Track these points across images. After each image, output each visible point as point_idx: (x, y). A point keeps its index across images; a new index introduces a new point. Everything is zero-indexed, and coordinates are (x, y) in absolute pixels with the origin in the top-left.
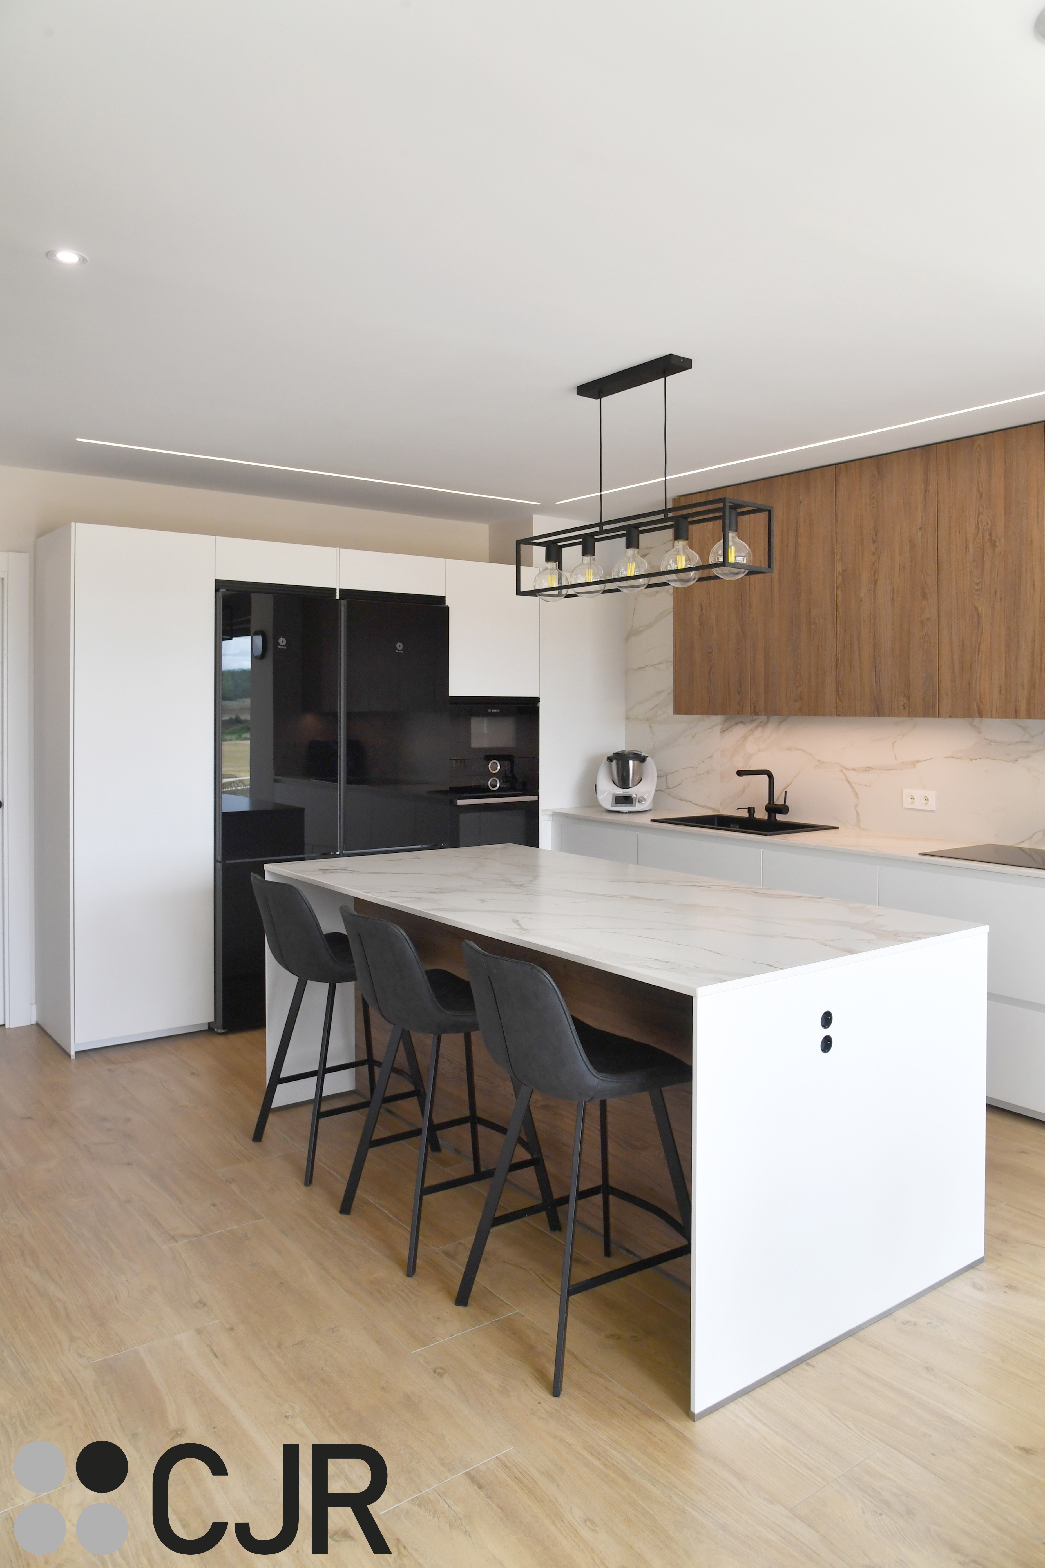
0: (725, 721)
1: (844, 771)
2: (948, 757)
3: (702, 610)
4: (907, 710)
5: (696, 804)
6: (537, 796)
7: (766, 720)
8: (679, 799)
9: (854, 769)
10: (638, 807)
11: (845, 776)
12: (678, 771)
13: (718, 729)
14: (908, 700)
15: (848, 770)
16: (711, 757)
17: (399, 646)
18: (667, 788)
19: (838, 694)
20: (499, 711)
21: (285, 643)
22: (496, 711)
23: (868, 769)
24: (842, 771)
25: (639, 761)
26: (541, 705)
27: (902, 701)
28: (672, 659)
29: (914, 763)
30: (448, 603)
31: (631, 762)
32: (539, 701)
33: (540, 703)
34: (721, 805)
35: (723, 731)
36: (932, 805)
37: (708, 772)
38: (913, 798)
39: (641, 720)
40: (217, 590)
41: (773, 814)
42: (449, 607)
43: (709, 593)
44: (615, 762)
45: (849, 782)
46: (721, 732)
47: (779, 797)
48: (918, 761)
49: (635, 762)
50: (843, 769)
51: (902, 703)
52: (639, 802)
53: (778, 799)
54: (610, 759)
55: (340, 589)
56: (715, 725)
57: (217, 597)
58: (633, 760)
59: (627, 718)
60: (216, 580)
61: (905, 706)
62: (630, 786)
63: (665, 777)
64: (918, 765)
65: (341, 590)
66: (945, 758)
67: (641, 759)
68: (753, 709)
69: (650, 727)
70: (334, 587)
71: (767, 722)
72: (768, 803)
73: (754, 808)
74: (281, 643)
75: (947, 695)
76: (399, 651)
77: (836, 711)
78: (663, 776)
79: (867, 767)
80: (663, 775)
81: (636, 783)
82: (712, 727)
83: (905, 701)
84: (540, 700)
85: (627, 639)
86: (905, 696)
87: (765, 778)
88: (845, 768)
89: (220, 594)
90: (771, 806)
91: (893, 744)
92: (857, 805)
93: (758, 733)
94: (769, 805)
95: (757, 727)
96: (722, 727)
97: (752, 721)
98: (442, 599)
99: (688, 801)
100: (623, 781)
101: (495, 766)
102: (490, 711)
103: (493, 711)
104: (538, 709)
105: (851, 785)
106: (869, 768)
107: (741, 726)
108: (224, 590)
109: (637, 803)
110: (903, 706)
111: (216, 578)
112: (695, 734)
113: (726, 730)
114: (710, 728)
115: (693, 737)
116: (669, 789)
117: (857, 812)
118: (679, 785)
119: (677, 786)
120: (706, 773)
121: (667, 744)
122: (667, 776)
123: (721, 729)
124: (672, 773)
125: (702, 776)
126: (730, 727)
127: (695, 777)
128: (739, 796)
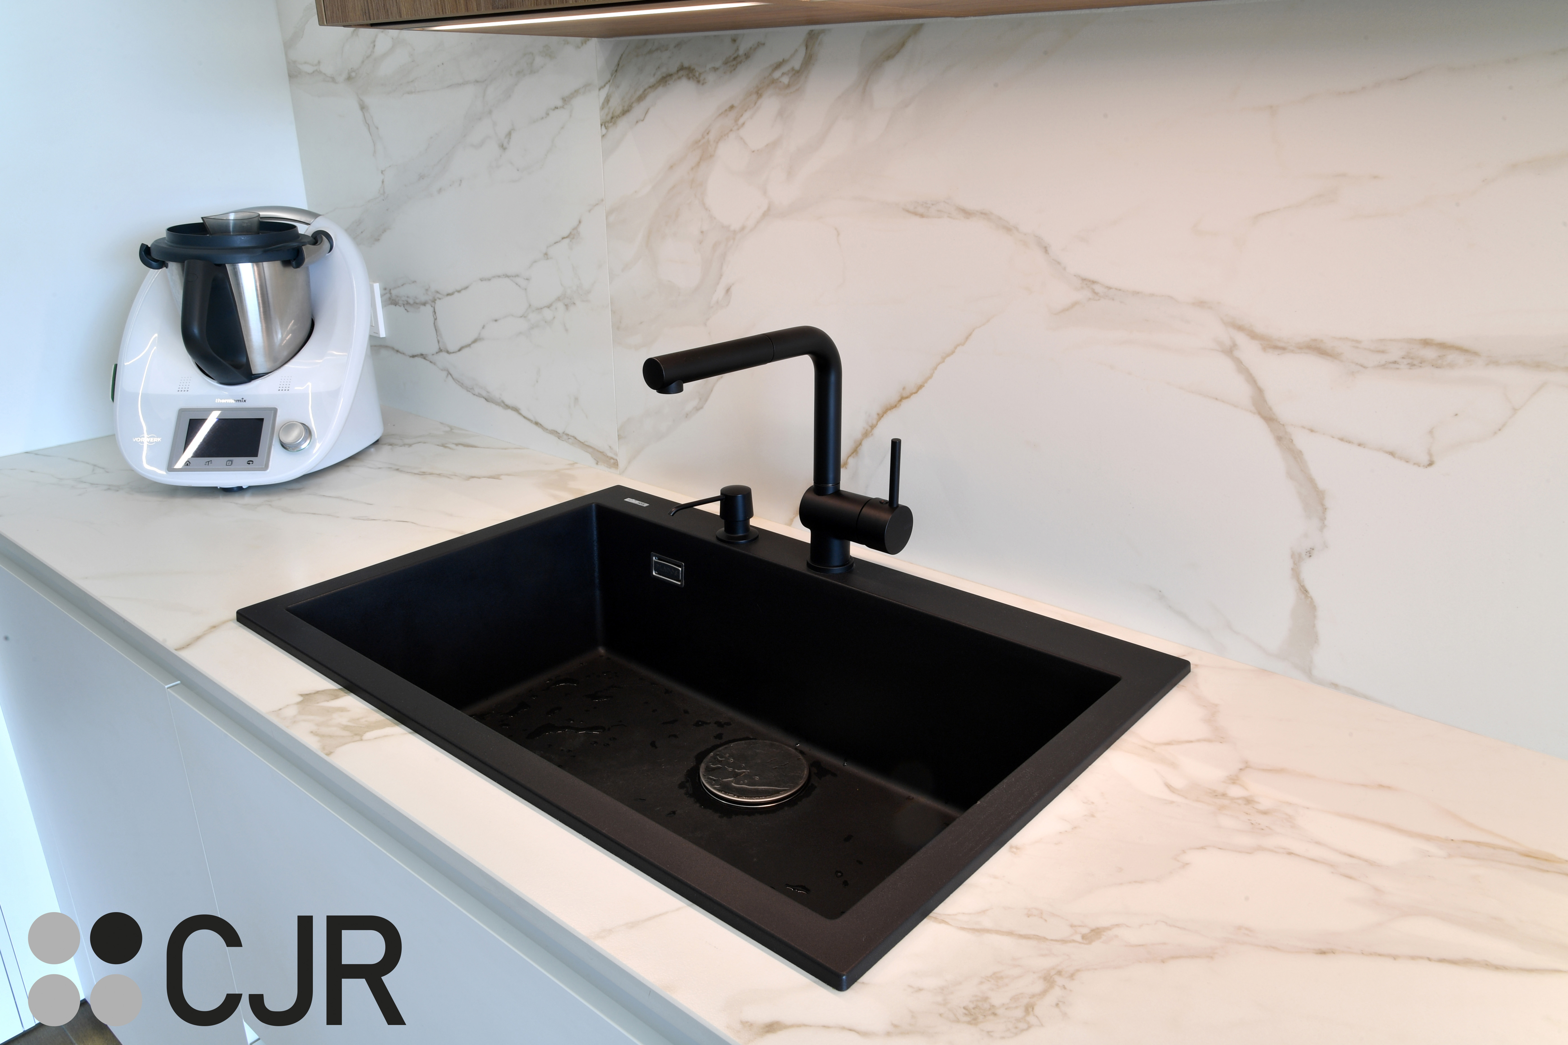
0: (617, 70)
5: (537, 423)
7: (803, 52)
12: (466, 288)
13: (590, 110)
16: (572, 236)
18: (440, 350)
34: (620, 437)
35: (610, 121)
37: (567, 301)
41: (836, 544)
46: (604, 124)
56: (576, 93)
59: (294, 75)
62: (252, 372)
63: (428, 309)
69: (362, 106)
71: (810, 58)
72: (810, 482)
78: (424, 304)
80: (423, 298)
81: (275, 361)
82: (566, 100)
87: (799, 365)
92: (1310, 553)
94: (818, 494)
96: (607, 100)
99: (507, 407)
100: (219, 349)
107: (686, 88)
109: (281, 446)
112: (509, 135)
113: (625, 112)
114: (559, 103)
115: (503, 147)
116: (444, 354)
117: (1304, 590)
118: (475, 341)
119: (469, 346)
120: (560, 306)
121: (422, 177)
122: (434, 301)
123: (602, 108)
124: (448, 295)
125: (548, 314)
126: (641, 99)
127: (523, 316)
128: (687, 416)
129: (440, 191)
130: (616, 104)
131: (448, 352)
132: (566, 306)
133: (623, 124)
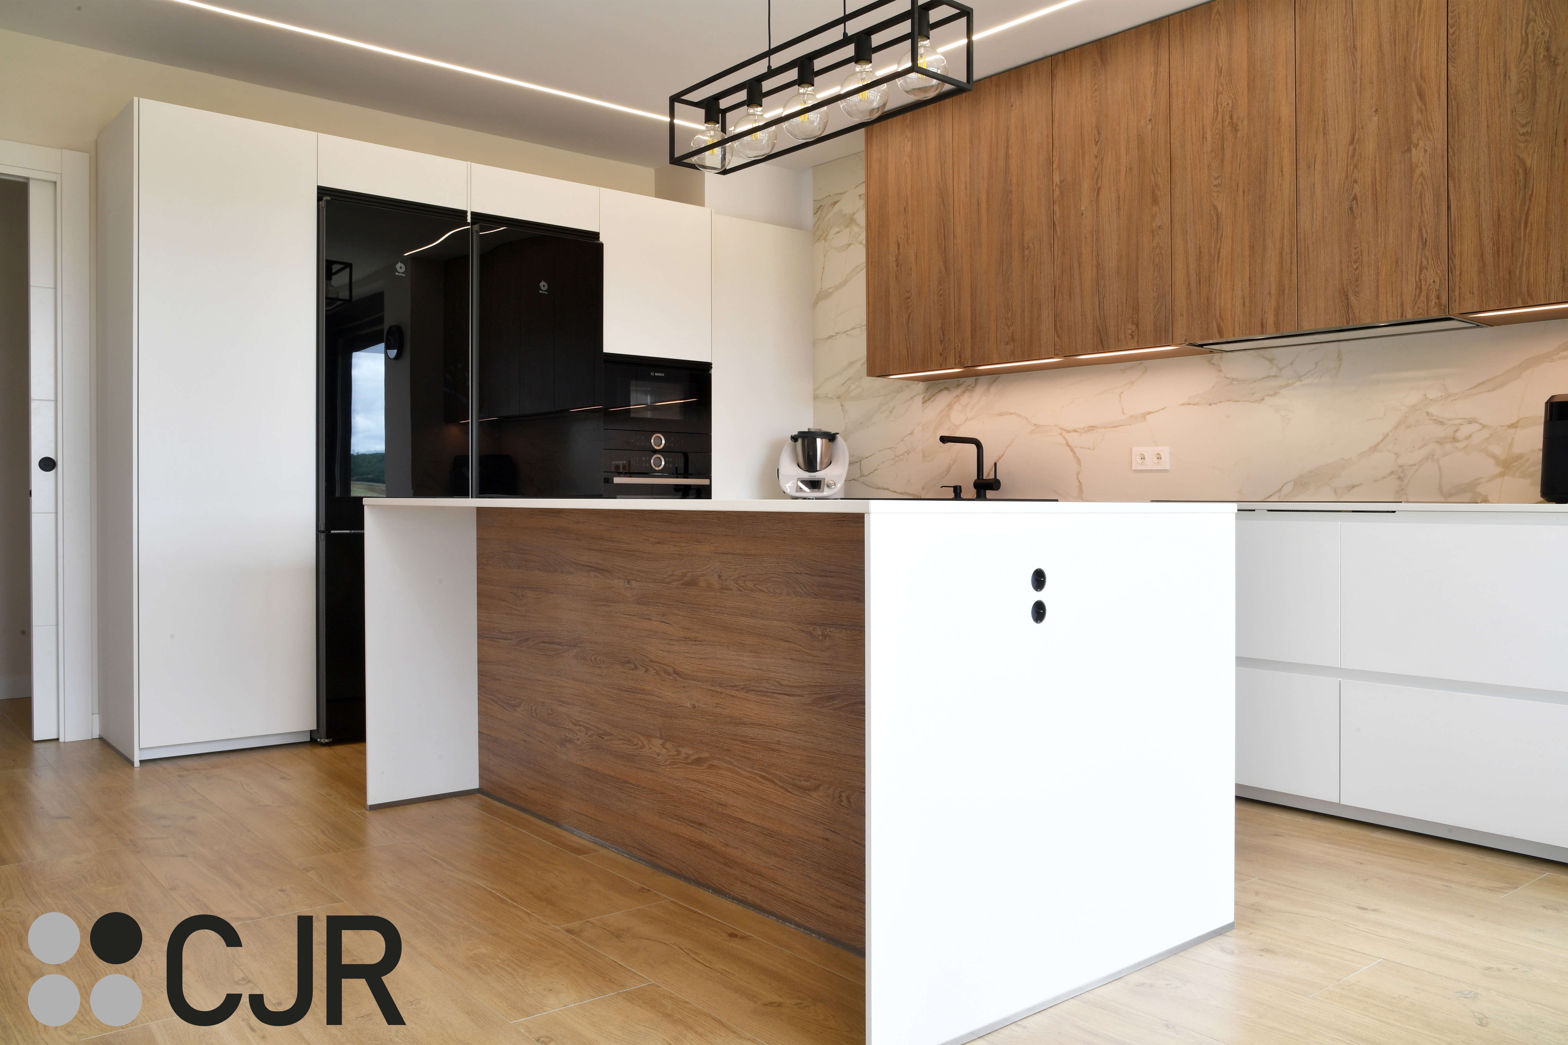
0: (927, 389)
1: (1065, 434)
2: (1183, 404)
3: (899, 249)
4: (1136, 339)
5: (895, 492)
6: (709, 480)
7: (974, 382)
8: (874, 488)
9: (1075, 431)
10: (826, 492)
11: (1066, 439)
12: (873, 454)
13: (919, 400)
14: (1137, 326)
15: (1068, 432)
16: (911, 433)
17: (544, 286)
18: (861, 476)
19: (1056, 329)
20: (663, 375)
21: (403, 269)
22: (660, 374)
23: (1091, 428)
24: (1061, 434)
25: (827, 440)
26: (715, 373)
27: (1130, 329)
28: (865, 323)
29: (1144, 416)
30: (602, 239)
31: (819, 441)
32: (712, 368)
33: (712, 369)
34: (923, 489)
35: (924, 402)
36: (1166, 464)
37: (908, 452)
38: (1143, 458)
39: (832, 398)
40: (319, 199)
41: (982, 491)
42: (603, 244)
43: (907, 228)
44: (800, 440)
45: (1069, 446)
46: (923, 403)
47: (989, 473)
48: (1149, 413)
49: (824, 440)
50: (1063, 431)
51: (1130, 332)
52: (828, 486)
53: (988, 475)
54: (794, 439)
55: (471, 212)
56: (915, 395)
57: (320, 208)
58: (821, 438)
59: (816, 398)
60: (318, 186)
61: (1134, 334)
62: (818, 469)
63: (859, 464)
64: (1148, 417)
65: (473, 214)
66: (1180, 405)
67: (831, 437)
68: (958, 359)
69: (842, 405)
70: (465, 209)
71: (976, 384)
72: (976, 478)
73: (960, 487)
74: (399, 270)
75: (1182, 315)
76: (543, 292)
77: (1053, 350)
78: (855, 461)
79: (1090, 426)
80: (855, 458)
81: (824, 466)
82: (912, 397)
83: (1134, 329)
84: (712, 366)
85: (815, 304)
86: (1133, 322)
87: (973, 447)
88: (1065, 430)
89: (323, 203)
90: (981, 481)
91: (1120, 395)
92: (1079, 473)
93: (965, 399)
94: (978, 481)
95: (964, 392)
96: (924, 397)
97: (958, 386)
98: (596, 235)
99: (885, 489)
100: (810, 464)
101: (660, 441)
102: (652, 374)
103: (656, 374)
104: (710, 376)
105: (1072, 450)
106: (1093, 427)
107: (945, 393)
108: (329, 198)
109: (826, 489)
110: (1131, 335)
111: (318, 185)
112: (893, 408)
113: (929, 400)
114: (910, 399)
115: (891, 412)
116: (863, 477)
117: (1079, 481)
118: (875, 471)
119: (872, 472)
120: (906, 454)
121: (861, 423)
122: (861, 461)
123: (923, 399)
124: (867, 458)
125: (901, 457)
126: (933, 396)
127: (893, 459)
128: (944, 477)
129: (867, 427)
130: (926, 398)
131: (864, 476)
132: (908, 454)
133: (928, 403)
